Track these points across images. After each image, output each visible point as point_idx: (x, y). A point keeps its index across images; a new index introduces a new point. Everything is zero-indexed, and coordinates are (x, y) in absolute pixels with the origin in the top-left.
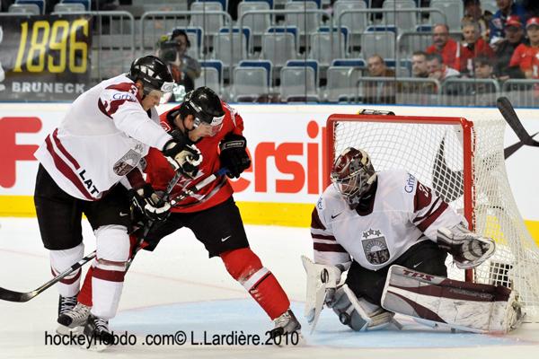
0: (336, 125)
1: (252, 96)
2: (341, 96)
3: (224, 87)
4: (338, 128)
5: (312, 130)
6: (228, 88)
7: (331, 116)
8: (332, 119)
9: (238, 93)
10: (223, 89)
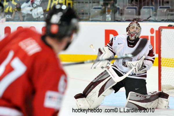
0: (162, 30)
1: (131, 19)
2: (162, 19)
3: (121, 16)
4: (162, 31)
5: (152, 31)
6: (122, 16)
7: (160, 27)
8: (160, 28)
9: (125, 18)
10: (120, 17)
